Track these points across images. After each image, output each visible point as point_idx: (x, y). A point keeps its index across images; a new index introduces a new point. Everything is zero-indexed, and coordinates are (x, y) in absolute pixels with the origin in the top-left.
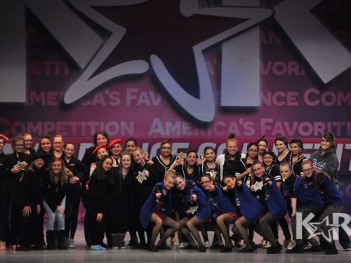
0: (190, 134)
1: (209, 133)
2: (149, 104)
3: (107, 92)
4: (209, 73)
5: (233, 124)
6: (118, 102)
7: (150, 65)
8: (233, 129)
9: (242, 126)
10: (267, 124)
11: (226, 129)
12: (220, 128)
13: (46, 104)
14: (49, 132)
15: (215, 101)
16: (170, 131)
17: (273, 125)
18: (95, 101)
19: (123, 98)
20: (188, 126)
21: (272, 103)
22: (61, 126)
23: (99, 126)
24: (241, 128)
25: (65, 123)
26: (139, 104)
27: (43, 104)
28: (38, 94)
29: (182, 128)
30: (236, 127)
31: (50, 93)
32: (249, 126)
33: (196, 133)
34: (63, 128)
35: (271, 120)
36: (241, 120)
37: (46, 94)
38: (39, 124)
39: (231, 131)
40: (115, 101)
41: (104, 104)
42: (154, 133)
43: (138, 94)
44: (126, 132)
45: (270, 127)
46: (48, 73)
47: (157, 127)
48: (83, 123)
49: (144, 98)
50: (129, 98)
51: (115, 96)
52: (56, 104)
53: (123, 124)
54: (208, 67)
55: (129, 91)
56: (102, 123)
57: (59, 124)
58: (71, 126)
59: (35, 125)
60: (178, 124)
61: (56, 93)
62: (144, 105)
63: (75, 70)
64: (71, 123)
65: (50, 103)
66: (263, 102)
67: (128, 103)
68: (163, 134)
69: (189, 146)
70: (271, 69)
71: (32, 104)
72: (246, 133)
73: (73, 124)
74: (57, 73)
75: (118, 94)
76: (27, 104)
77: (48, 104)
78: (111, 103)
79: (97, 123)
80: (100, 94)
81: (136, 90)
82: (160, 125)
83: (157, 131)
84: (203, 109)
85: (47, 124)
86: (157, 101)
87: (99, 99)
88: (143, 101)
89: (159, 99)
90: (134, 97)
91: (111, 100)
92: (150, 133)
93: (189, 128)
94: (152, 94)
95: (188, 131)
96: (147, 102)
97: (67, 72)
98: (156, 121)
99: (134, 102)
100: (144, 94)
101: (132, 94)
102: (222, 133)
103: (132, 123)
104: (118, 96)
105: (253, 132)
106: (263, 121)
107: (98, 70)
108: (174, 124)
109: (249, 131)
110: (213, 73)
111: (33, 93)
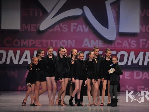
0: (103, 46)
1: (113, 46)
2: (82, 31)
3: (61, 25)
4: (113, 16)
5: (125, 41)
6: (67, 30)
7: (83, 11)
8: (125, 44)
9: (130, 42)
10: (143, 42)
11: (121, 44)
12: (118, 44)
13: (30, 30)
14: (32, 45)
15: (116, 30)
16: (93, 45)
17: (146, 42)
18: (55, 29)
19: (69, 28)
20: (102, 42)
21: (146, 31)
22: (38, 42)
23: (57, 42)
24: (130, 44)
25: (40, 41)
26: (77, 31)
27: (29, 30)
28: (26, 26)
29: (99, 43)
30: (127, 43)
31: (32, 25)
32: (134, 42)
33: (106, 46)
34: (39, 43)
35: (145, 40)
36: (130, 40)
37: (31, 25)
38: (27, 41)
39: (124, 45)
40: (65, 29)
41: (59, 31)
42: (85, 46)
43: (77, 26)
44: (71, 45)
45: (144, 43)
46: (31, 14)
47: (86, 43)
48: (49, 41)
49: (80, 28)
50: (72, 28)
51: (65, 27)
52: (35, 30)
53: (69, 41)
54: (113, 13)
55: (72, 24)
56: (59, 41)
57: (37, 41)
58: (43, 42)
59: (25, 41)
60: (97, 41)
61: (36, 25)
62: (80, 31)
63: (45, 13)
64: (43, 41)
65: (32, 30)
66: (141, 30)
67: (72, 31)
68: (89, 46)
69: (103, 53)
70: (146, 13)
71: (24, 30)
72: (132, 46)
73: (44, 41)
74: (36, 14)
75: (66, 26)
76: (21, 30)
77: (31, 31)
78: (63, 30)
79: (56, 41)
80: (58, 26)
81: (76, 24)
82: (88, 42)
83: (86, 45)
84: (110, 34)
85: (31, 41)
86: (87, 30)
87: (57, 28)
88: (80, 30)
89: (88, 28)
90: (75, 28)
91: (63, 29)
92: (83, 46)
93: (103, 44)
94: (84, 26)
95: (102, 45)
96: (81, 30)
97: (41, 14)
98: (86, 40)
99: (75, 30)
100: (80, 26)
101: (74, 26)
102: (120, 46)
103: (74, 41)
104: (67, 27)
105: (135, 46)
106: (141, 40)
107: (56, 13)
108: (95, 41)
109: (133, 45)
110: (115, 16)
111: (24, 25)
